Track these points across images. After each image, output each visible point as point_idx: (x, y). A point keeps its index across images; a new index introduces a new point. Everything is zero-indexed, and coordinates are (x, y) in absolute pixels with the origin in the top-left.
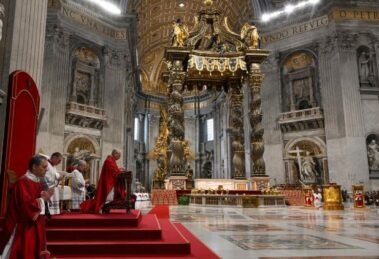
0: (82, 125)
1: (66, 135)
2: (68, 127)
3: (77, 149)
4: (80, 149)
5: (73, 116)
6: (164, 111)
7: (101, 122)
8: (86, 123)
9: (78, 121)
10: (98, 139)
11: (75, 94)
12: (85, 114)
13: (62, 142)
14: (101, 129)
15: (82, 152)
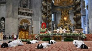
0: (24, 15)
1: (19, 18)
2: (19, 16)
3: (23, 23)
4: (25, 23)
5: (21, 12)
6: (62, 11)
7: (31, 14)
8: (26, 14)
9: (23, 14)
10: (31, 20)
11: (22, 5)
12: (25, 11)
13: (17, 21)
14: (32, 16)
15: (25, 24)
